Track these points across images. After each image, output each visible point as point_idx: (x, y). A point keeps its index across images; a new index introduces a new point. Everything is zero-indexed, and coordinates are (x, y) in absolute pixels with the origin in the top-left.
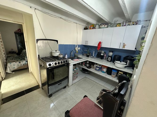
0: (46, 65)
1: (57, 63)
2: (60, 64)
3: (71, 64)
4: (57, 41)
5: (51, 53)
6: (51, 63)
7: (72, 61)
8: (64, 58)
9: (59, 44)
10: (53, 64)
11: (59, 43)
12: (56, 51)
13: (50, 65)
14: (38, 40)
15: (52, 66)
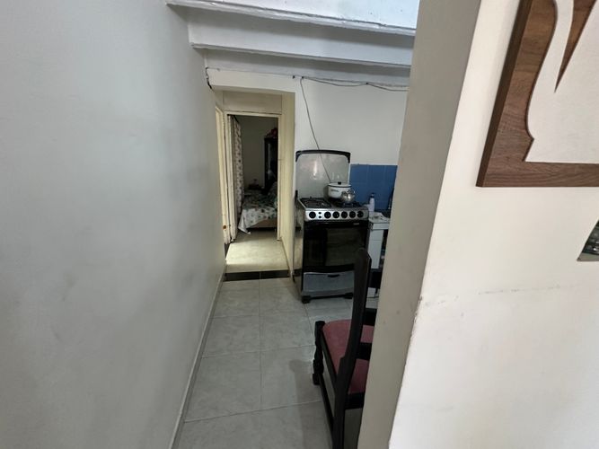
0: (304, 214)
1: (332, 213)
2: (340, 218)
3: (374, 227)
4: (348, 155)
5: (326, 189)
6: (317, 211)
7: (384, 218)
8: (354, 204)
9: (351, 163)
10: (320, 213)
11: (354, 161)
12: (340, 183)
13: (312, 215)
14: (299, 153)
15: (317, 218)
